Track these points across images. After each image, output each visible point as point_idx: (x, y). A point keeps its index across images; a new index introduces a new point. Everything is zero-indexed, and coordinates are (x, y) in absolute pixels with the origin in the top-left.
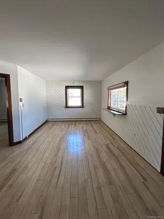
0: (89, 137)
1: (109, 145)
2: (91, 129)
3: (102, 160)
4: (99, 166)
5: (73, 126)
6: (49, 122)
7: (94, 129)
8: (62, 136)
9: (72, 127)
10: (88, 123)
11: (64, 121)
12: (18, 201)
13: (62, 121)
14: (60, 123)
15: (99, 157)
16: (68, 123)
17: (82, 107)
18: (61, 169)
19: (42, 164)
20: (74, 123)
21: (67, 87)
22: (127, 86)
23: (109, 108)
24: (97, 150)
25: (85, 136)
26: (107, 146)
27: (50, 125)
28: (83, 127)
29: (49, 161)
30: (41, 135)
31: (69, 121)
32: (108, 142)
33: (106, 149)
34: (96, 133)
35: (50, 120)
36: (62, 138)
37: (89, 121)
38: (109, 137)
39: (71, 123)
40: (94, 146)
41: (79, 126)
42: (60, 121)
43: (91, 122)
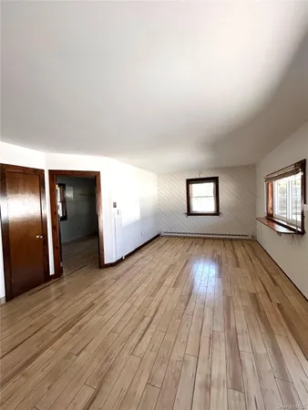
1: (260, 295)
2: (230, 256)
3: (232, 324)
4: (223, 336)
5: (197, 246)
6: (162, 237)
7: (236, 258)
8: (172, 263)
9: (195, 249)
10: (228, 244)
11: (184, 237)
12: (77, 355)
13: (181, 237)
14: (178, 240)
16: (190, 241)
17: (217, 213)
18: (151, 322)
20: (201, 242)
21: (189, 182)
22: (304, 171)
23: (270, 218)
26: (254, 297)
28: (214, 251)
32: (259, 289)
34: (238, 265)
35: (163, 234)
37: (231, 240)
38: (266, 278)
39: (195, 241)
40: (224, 291)
41: (209, 248)
43: (234, 242)
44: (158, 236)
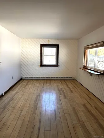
0: (65, 96)
1: (87, 105)
2: (66, 88)
4: (78, 125)
5: (48, 84)
6: (24, 80)
8: (37, 94)
9: (47, 86)
10: (63, 82)
13: (36, 79)
14: (35, 82)
15: (78, 116)
16: (42, 82)
18: (39, 128)
19: (20, 122)
20: (49, 81)
21: (42, 46)
23: (85, 68)
24: (74, 109)
25: (61, 94)
26: (84, 105)
27: (25, 83)
28: (58, 86)
29: (27, 119)
30: (16, 93)
31: (43, 79)
32: (85, 102)
33: (83, 109)
34: (72, 92)
35: (24, 78)
36: (38, 96)
37: (64, 80)
38: (86, 96)
39: (45, 81)
40: (71, 105)
41: (55, 85)
42: (34, 79)
43: (66, 81)
44: (21, 79)
